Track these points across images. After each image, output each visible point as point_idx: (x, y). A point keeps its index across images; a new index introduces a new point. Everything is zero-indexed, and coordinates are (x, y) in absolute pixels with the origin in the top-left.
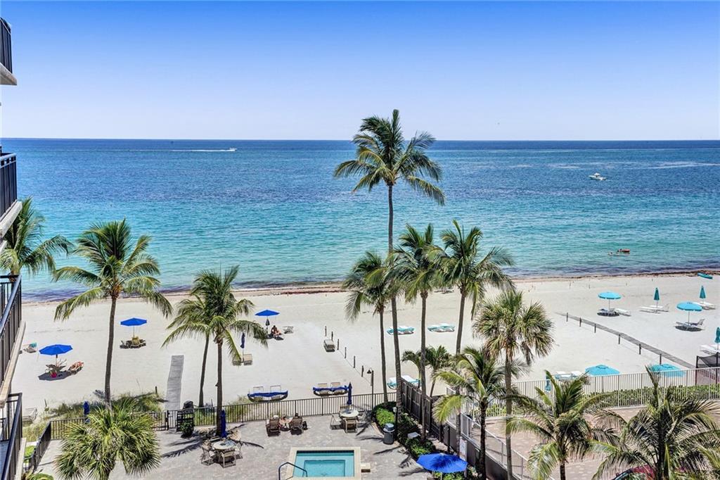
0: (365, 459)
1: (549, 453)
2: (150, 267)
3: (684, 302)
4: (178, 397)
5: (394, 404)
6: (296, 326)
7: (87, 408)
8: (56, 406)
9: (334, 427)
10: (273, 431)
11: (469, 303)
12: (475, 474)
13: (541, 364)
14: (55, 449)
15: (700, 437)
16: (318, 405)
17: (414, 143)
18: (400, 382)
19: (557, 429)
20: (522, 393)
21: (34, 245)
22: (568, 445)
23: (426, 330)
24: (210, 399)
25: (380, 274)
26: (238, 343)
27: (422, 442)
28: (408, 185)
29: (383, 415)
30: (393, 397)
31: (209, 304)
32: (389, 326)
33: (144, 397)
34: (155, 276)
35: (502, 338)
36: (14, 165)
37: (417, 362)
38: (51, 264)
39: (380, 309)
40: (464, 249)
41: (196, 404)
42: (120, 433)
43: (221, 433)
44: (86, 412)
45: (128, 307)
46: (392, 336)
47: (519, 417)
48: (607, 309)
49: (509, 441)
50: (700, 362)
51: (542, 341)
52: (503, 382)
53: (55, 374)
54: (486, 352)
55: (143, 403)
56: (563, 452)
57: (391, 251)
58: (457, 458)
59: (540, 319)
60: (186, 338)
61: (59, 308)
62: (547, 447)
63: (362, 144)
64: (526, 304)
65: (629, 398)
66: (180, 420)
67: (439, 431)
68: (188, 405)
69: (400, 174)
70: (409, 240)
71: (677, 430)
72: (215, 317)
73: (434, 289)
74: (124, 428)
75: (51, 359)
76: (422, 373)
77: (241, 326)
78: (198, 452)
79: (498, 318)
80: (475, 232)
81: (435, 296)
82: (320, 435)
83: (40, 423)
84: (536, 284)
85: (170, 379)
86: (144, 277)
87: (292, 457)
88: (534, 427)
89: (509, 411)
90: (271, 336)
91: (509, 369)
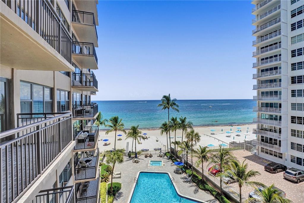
0: (164, 163)
1: (199, 162)
2: (122, 125)
3: (227, 131)
4: (128, 150)
5: (170, 152)
6: (151, 137)
7: (111, 151)
8: (106, 151)
9: (158, 156)
10: (146, 157)
11: (184, 132)
12: (186, 166)
13: (198, 144)
14: (106, 159)
15: (229, 158)
16: (154, 152)
17: (173, 100)
18: (171, 148)
19: (201, 157)
20: (195, 150)
21: (101, 121)
22: (204, 160)
23: (176, 137)
24: (134, 151)
25: (167, 126)
26: (139, 140)
27: (175, 160)
28: (172, 109)
29: (167, 154)
30: (169, 151)
31: (133, 132)
32: (168, 137)
33: (122, 150)
34: (123, 127)
35: (190, 139)
36: (98, 106)
37: (174, 144)
38: (105, 124)
39: (167, 133)
40: (183, 121)
41: (131, 151)
42: (117, 156)
43: (136, 157)
44: (111, 152)
45: (119, 133)
46: (169, 139)
47: (194, 155)
48: (212, 133)
49: (192, 159)
50: (230, 143)
51: (198, 139)
52: (191, 148)
53: (106, 145)
54: (187, 142)
55: (121, 151)
56: (202, 161)
57: (169, 122)
58: (182, 163)
59: (198, 135)
60: (129, 139)
61: (106, 132)
62: (199, 160)
63: (163, 101)
64: (195, 132)
65: (216, 151)
66: (128, 154)
67: (178, 157)
68: (130, 152)
69: (170, 107)
70: (172, 119)
71: (224, 157)
72: (135, 135)
73: (177, 129)
74: (118, 155)
75: (105, 142)
76: (175, 146)
77: (140, 136)
78: (132, 161)
79: (190, 135)
80: (185, 118)
81: (178, 131)
82: (155, 158)
83: (103, 154)
84: (199, 128)
85: (126, 146)
86: (121, 127)
87: (150, 162)
88: (197, 156)
89: (192, 154)
90: (146, 139)
91: (192, 145)
